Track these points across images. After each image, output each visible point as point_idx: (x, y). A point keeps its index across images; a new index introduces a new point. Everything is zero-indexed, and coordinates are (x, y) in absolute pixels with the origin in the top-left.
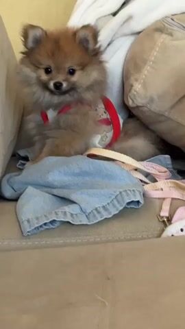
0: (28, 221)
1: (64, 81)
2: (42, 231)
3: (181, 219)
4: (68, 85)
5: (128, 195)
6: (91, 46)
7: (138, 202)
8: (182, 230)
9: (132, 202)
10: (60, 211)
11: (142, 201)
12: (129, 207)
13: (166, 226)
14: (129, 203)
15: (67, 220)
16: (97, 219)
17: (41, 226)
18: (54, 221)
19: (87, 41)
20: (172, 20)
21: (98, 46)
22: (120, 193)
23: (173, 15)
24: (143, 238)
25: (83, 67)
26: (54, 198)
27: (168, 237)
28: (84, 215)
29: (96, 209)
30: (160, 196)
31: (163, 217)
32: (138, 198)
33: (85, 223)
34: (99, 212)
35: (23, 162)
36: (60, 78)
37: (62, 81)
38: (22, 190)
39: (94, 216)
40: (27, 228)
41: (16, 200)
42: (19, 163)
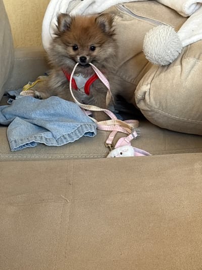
0: (15, 141)
1: (87, 55)
2: (24, 149)
3: (121, 146)
4: (90, 59)
5: (86, 127)
6: (107, 29)
7: (93, 133)
8: (121, 153)
9: (89, 132)
10: (38, 136)
11: (95, 133)
12: (86, 136)
13: (110, 150)
14: (86, 133)
15: (42, 142)
16: (63, 143)
17: (24, 146)
18: (34, 142)
19: (104, 26)
20: (123, 6)
21: (112, 29)
22: (81, 126)
23: (124, 3)
24: (93, 158)
25: (101, 44)
26: (34, 126)
27: (111, 157)
28: (55, 140)
29: (63, 136)
30: (109, 130)
31: (108, 144)
32: (93, 130)
33: (55, 145)
34: (65, 138)
35: (12, 100)
36: (84, 54)
37: (86, 56)
38: (12, 120)
39: (62, 141)
40: (14, 146)
41: (7, 126)
42: (9, 100)
